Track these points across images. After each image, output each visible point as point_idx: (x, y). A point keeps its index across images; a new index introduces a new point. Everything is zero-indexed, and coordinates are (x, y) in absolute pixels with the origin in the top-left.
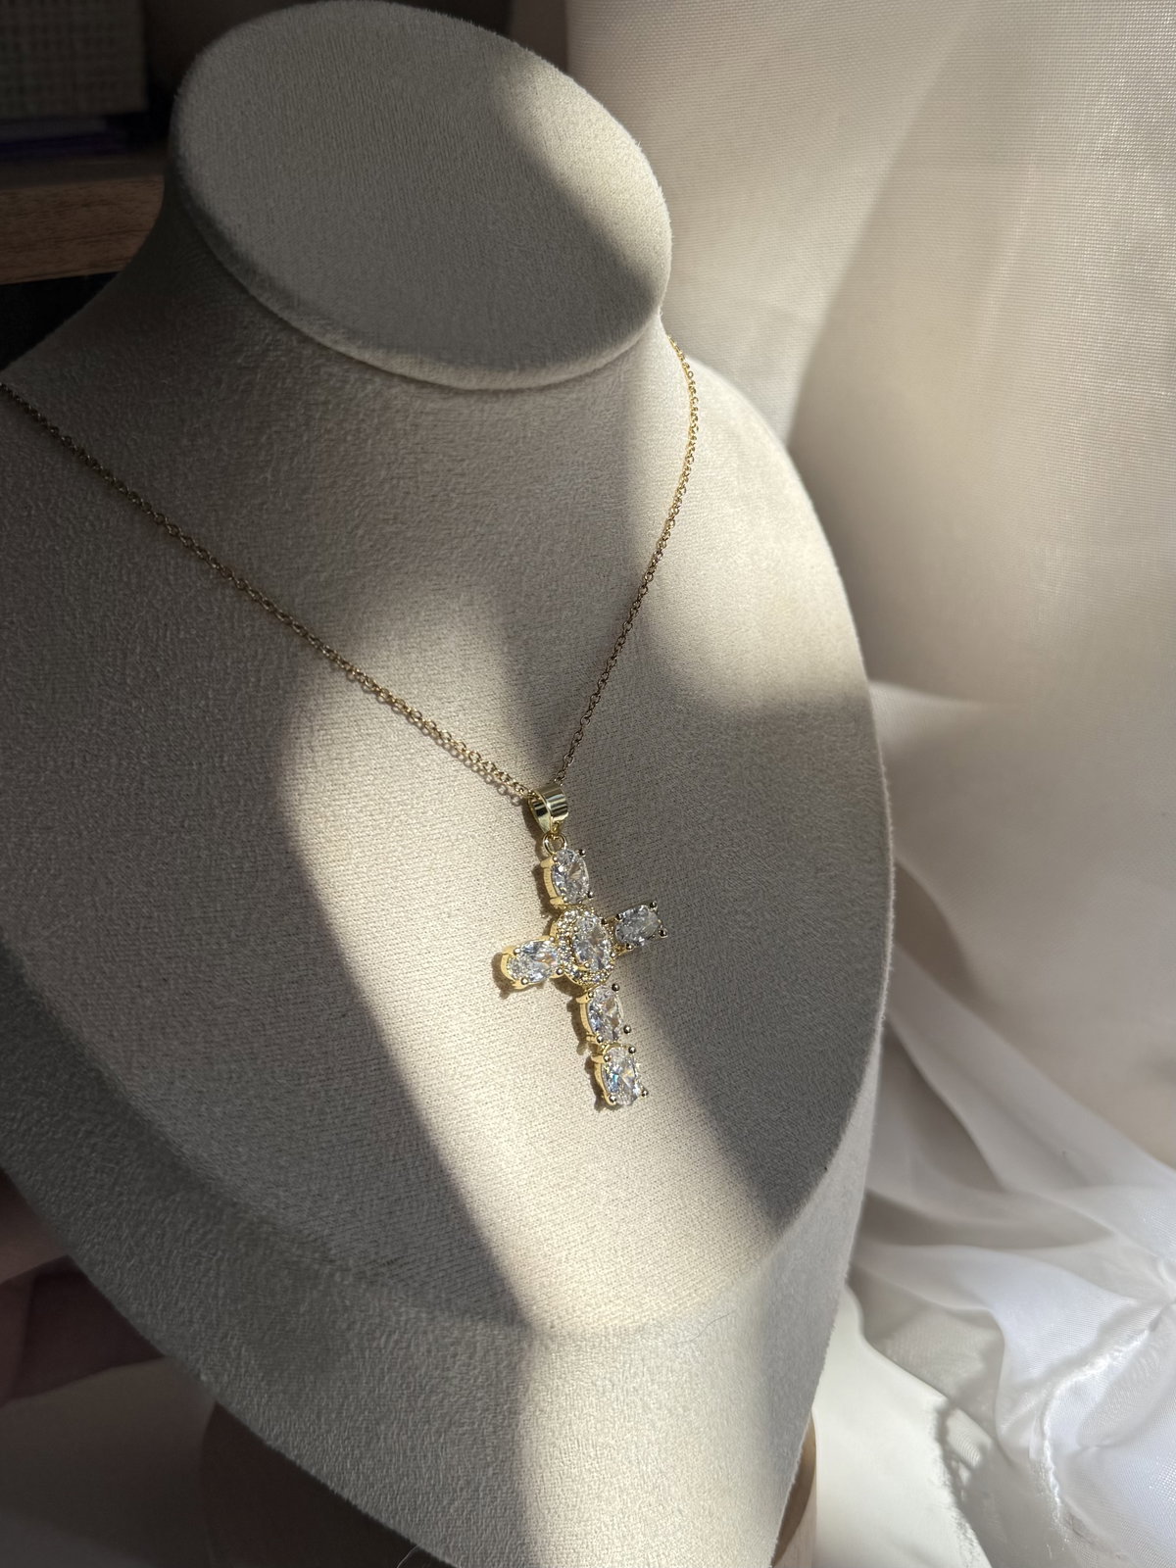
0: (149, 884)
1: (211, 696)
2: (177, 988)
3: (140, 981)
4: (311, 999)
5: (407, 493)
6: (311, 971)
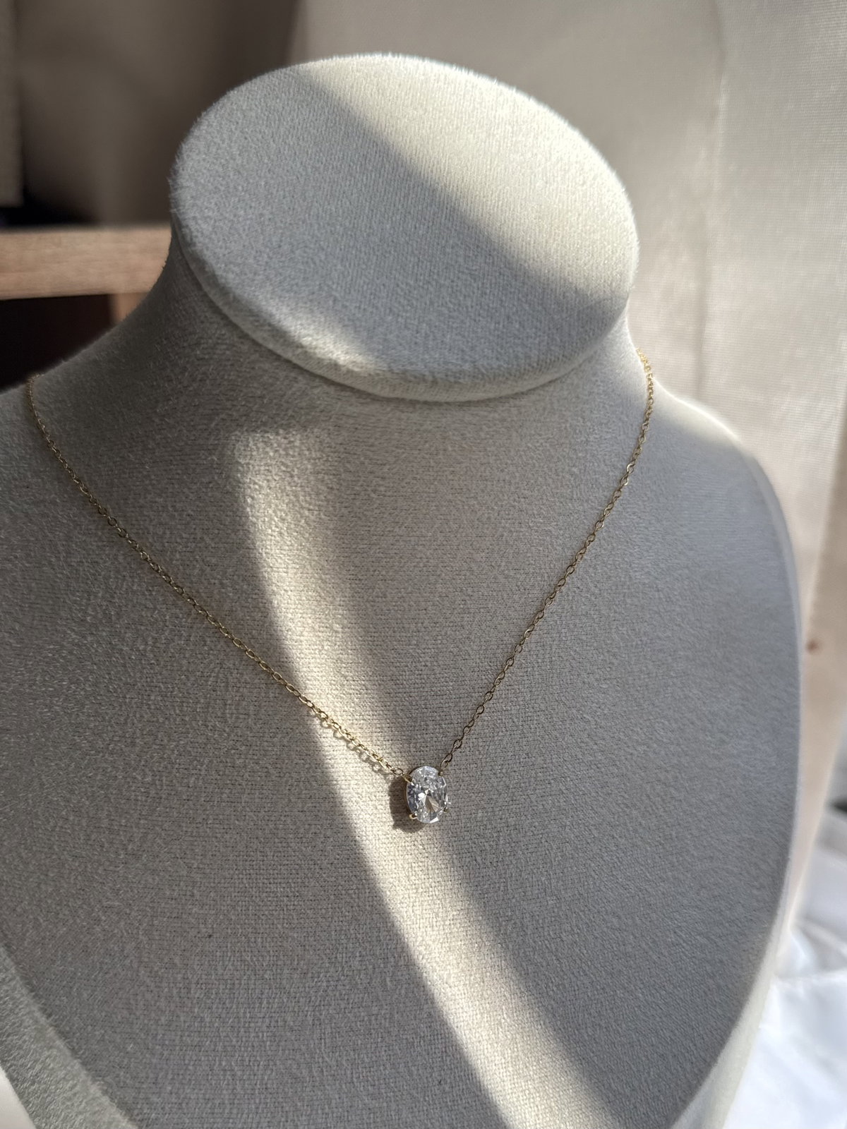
0: (72, 792)
1: (150, 643)
2: (75, 884)
3: (48, 871)
4: (184, 916)
5: (331, 489)
6: (188, 893)
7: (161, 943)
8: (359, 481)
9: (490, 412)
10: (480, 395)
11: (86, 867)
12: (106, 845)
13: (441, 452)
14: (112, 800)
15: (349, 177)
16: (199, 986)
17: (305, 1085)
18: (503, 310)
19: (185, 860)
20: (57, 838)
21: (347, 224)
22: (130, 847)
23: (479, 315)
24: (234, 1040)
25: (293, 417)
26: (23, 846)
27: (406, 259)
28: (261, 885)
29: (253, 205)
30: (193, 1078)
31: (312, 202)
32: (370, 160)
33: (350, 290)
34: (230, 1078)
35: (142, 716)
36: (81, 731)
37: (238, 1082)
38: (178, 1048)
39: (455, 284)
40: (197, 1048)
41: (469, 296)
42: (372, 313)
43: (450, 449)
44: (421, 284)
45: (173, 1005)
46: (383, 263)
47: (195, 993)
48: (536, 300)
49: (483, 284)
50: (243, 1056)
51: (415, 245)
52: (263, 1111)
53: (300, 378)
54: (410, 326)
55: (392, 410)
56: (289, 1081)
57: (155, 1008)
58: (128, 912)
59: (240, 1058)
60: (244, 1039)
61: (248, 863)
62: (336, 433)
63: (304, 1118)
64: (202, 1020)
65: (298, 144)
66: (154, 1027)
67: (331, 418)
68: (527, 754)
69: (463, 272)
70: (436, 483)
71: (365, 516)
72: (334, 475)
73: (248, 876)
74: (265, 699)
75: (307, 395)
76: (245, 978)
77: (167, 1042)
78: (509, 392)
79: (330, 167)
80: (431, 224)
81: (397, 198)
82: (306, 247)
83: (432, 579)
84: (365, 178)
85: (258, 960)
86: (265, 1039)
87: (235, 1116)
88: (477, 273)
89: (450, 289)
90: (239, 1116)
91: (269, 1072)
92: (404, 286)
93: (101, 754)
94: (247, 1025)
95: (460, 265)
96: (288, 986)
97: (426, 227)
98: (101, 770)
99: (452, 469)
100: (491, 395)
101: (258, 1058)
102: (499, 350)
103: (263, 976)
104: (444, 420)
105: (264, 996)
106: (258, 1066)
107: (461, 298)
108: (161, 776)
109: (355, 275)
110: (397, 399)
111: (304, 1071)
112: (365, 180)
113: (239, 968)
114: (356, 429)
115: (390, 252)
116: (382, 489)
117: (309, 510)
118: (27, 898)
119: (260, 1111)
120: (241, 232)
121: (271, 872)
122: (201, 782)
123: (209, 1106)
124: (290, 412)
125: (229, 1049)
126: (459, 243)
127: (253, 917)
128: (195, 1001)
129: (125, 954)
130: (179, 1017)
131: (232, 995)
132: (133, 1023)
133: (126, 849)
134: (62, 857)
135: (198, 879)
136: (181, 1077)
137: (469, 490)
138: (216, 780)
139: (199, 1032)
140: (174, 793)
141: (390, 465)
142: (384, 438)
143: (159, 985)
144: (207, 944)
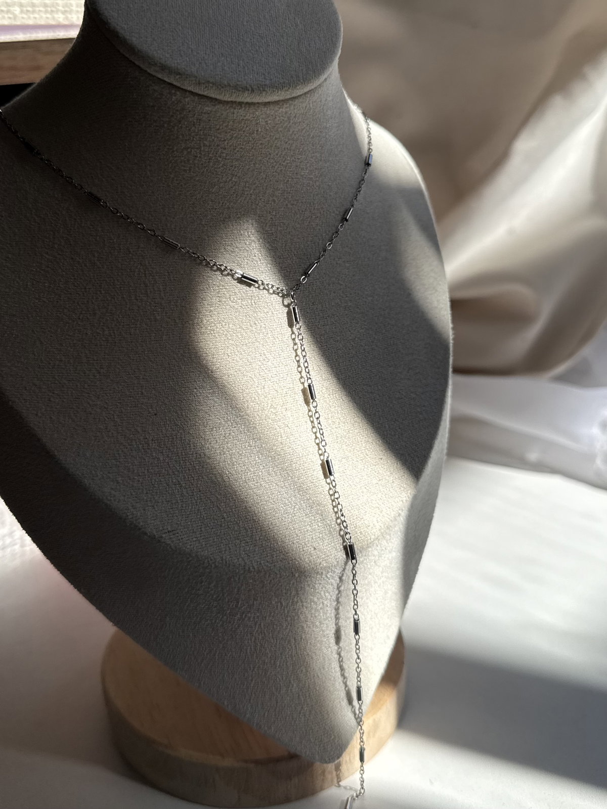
4: (139, 405)
5: (196, 156)
6: (140, 393)
7: (128, 421)
8: (211, 151)
9: (279, 108)
11: (77, 386)
12: (87, 372)
13: (256, 132)
14: (86, 347)
16: (153, 442)
18: (280, 53)
19: (135, 375)
20: (56, 372)
21: (189, 11)
23: (268, 56)
25: (172, 116)
26: (36, 379)
27: (224, 28)
28: (180, 384)
33: (198, 45)
36: (61, 310)
37: (184, 490)
38: (147, 476)
40: (158, 475)
41: (261, 47)
42: (213, 56)
43: (260, 130)
44: (235, 41)
45: (140, 454)
46: (212, 31)
47: (152, 446)
48: (295, 48)
49: (267, 40)
50: (184, 476)
51: (227, 21)
52: (200, 503)
53: (178, 93)
54: (235, 63)
55: (229, 108)
57: (130, 456)
58: (106, 407)
60: (183, 467)
61: (171, 373)
62: (198, 124)
63: (223, 504)
64: (158, 459)
66: (131, 467)
67: (195, 115)
68: (313, 303)
69: (255, 35)
70: (253, 150)
71: (216, 171)
72: (197, 148)
73: (172, 380)
74: (168, 282)
75: (181, 102)
76: (179, 434)
77: (140, 474)
78: (288, 97)
80: (233, 10)
82: (170, 23)
83: (254, 207)
85: (185, 424)
86: (195, 465)
87: (184, 508)
88: (262, 35)
89: (250, 44)
90: (187, 508)
91: (200, 482)
92: (226, 42)
95: (253, 31)
96: (204, 436)
97: (231, 12)
98: (77, 331)
99: (261, 142)
100: (281, 98)
101: (193, 476)
102: (282, 73)
103: (188, 432)
104: (257, 113)
105: (191, 443)
106: (193, 480)
107: (258, 48)
108: (113, 330)
109: (199, 37)
110: (232, 101)
113: (174, 429)
114: (210, 120)
115: (215, 26)
116: (224, 155)
117: (184, 170)
118: (44, 407)
119: (198, 503)
120: (134, 16)
121: (185, 376)
122: (138, 331)
123: (169, 504)
124: (171, 114)
125: (176, 473)
126: (250, 19)
127: (178, 402)
128: (153, 450)
129: (108, 430)
130: (145, 459)
131: (173, 445)
132: (119, 467)
133: (99, 373)
134: (61, 382)
135: (145, 385)
136: (151, 491)
137: (270, 154)
138: (146, 329)
139: (158, 466)
140: (123, 339)
141: (228, 141)
142: (224, 125)
143: (130, 444)
144: (154, 419)
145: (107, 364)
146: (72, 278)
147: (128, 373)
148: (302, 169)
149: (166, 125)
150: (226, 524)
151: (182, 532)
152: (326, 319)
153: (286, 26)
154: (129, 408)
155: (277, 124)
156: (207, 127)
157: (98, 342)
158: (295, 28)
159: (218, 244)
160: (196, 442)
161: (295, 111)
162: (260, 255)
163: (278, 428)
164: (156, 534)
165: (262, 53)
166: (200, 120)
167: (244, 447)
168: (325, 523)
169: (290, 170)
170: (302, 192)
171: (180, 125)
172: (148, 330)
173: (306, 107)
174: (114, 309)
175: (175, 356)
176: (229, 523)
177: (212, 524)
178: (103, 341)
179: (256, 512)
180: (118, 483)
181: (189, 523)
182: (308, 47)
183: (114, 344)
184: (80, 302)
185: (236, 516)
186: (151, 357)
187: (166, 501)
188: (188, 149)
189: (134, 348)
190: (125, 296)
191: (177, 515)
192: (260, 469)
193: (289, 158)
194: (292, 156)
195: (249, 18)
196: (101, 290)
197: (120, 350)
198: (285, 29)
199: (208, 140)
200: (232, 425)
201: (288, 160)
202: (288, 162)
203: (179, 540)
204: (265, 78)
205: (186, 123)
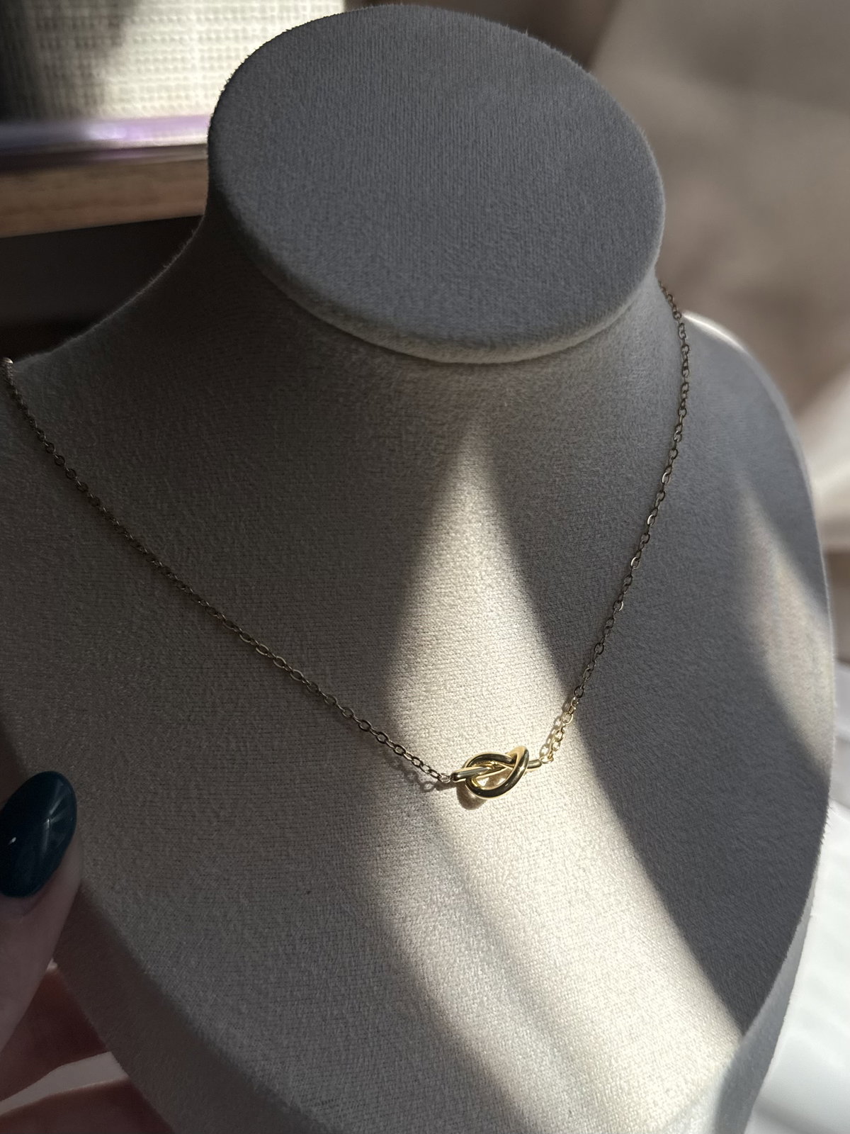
0: (157, 766)
2: (171, 856)
3: (142, 846)
4: (282, 876)
5: (392, 451)
6: (285, 853)
7: (262, 903)
8: (418, 442)
9: (542, 368)
10: (534, 354)
11: (180, 838)
12: (197, 814)
13: (498, 409)
14: (199, 770)
15: (382, 140)
16: (303, 942)
17: (414, 1023)
18: (547, 267)
19: (278, 822)
20: (147, 813)
21: (388, 190)
22: (222, 814)
23: (526, 275)
24: (343, 989)
25: (352, 385)
26: (114, 824)
27: (450, 222)
28: (353, 838)
29: (294, 175)
30: (308, 1030)
31: (351, 168)
32: (400, 119)
33: (401, 260)
34: (342, 1025)
35: (220, 685)
36: (160, 705)
37: (351, 1030)
39: (499, 245)
40: (308, 1001)
41: (514, 256)
42: (425, 281)
43: (506, 405)
44: (467, 247)
45: (280, 963)
46: (428, 229)
47: (300, 949)
48: (576, 255)
49: (525, 242)
50: (352, 1004)
51: (455, 207)
52: (377, 1053)
53: (362, 350)
56: (400, 1022)
57: (263, 967)
58: (227, 877)
59: (350, 1005)
60: (352, 987)
61: (338, 818)
62: (396, 398)
63: (417, 1055)
64: (310, 973)
65: (328, 107)
66: (264, 986)
69: (505, 232)
71: (427, 474)
72: (395, 437)
73: (340, 831)
74: (340, 658)
75: (367, 364)
76: (347, 928)
77: (279, 999)
79: (363, 130)
80: (467, 184)
81: (432, 159)
82: (352, 217)
84: (398, 138)
85: (357, 910)
86: (372, 984)
87: (351, 1062)
88: (518, 232)
89: (495, 251)
90: (356, 1060)
91: (379, 1016)
92: (451, 251)
93: (183, 727)
94: (353, 973)
95: (501, 225)
97: (463, 187)
98: (184, 742)
99: (507, 423)
100: (546, 353)
101: (368, 1004)
102: (549, 309)
103: (363, 925)
104: (501, 379)
105: (366, 944)
106: (368, 1010)
107: (508, 259)
108: (245, 742)
109: (404, 243)
111: (412, 1011)
112: (398, 141)
113: (339, 919)
114: (417, 393)
115: (433, 218)
116: (442, 447)
117: (372, 472)
119: (375, 1053)
120: (287, 205)
121: (361, 824)
123: (326, 1054)
125: (339, 998)
126: (497, 201)
127: (348, 870)
128: (301, 956)
129: (228, 919)
130: (286, 973)
131: (336, 946)
132: (243, 985)
133: (218, 816)
134: (155, 831)
135: (292, 839)
136: (296, 1030)
137: (523, 441)
138: (300, 740)
139: (308, 985)
140: (260, 757)
141: (449, 424)
142: (444, 399)
143: (264, 944)
144: (307, 900)
145: (231, 801)
146: (180, 648)
147: (265, 818)
148: (581, 459)
149: (341, 400)
150: (422, 1090)
151: (345, 1103)
152: (613, 711)
153: (561, 210)
154: (264, 880)
155: (537, 392)
156: (413, 403)
157: (219, 762)
158: (578, 213)
159: (427, 593)
160: (376, 942)
161: (571, 369)
162: (500, 609)
163: (520, 914)
164: (301, 1105)
165: (514, 271)
166: (400, 392)
167: (458, 951)
168: (593, 1087)
169: (559, 463)
170: (579, 496)
171: (366, 401)
172: (304, 742)
173: (591, 359)
174: (247, 705)
175: (347, 787)
176: (426, 1090)
177: (397, 1090)
178: (227, 760)
179: (474, 1069)
180: (240, 1013)
181: (358, 1089)
182: (600, 250)
183: (244, 766)
184: (191, 692)
185: (440, 1077)
186: (306, 790)
187: (321, 1049)
188: (379, 437)
189: (278, 774)
190: (266, 683)
191: (338, 1072)
192: (484, 991)
193: (557, 445)
194: (563, 440)
195: (496, 197)
196: (229, 671)
197: (254, 777)
198: (559, 217)
199: (414, 423)
200: (439, 911)
201: (556, 447)
202: (555, 450)
203: (340, 1116)
204: (517, 321)
205: (376, 397)
